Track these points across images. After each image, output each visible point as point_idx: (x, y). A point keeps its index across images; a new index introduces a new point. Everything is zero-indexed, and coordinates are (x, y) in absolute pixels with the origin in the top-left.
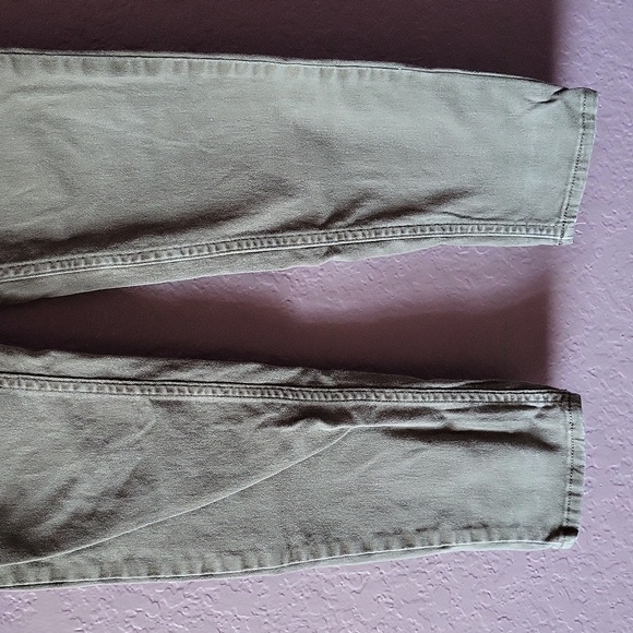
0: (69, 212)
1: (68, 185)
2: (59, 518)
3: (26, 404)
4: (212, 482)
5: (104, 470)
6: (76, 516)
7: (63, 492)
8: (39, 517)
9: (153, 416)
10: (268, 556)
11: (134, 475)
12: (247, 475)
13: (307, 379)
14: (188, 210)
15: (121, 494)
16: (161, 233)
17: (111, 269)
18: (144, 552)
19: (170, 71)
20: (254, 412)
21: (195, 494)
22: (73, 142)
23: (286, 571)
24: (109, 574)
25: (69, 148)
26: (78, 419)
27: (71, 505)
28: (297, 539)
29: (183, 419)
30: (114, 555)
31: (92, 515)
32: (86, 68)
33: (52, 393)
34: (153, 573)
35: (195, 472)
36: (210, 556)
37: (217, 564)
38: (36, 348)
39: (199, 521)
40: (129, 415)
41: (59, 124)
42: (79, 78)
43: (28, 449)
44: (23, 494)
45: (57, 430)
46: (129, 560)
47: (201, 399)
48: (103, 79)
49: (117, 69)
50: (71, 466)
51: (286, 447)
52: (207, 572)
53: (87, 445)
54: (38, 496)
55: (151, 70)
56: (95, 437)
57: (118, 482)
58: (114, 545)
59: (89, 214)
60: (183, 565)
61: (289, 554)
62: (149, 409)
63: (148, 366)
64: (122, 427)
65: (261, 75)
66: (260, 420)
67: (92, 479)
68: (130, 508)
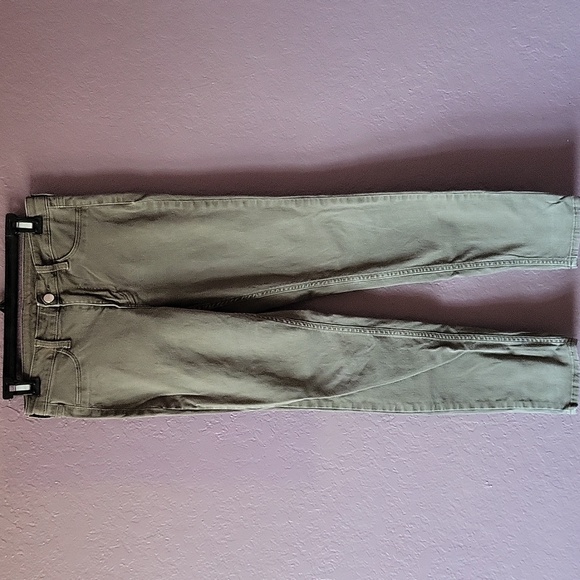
0: (341, 259)
1: (341, 247)
2: (335, 382)
3: (323, 335)
4: (399, 372)
5: (354, 363)
6: (342, 382)
7: (338, 372)
8: (328, 381)
9: (375, 343)
10: (425, 407)
11: (366, 366)
12: (414, 370)
13: (443, 330)
14: (391, 256)
15: (361, 374)
16: (379, 267)
17: (358, 282)
18: (370, 399)
19: (382, 200)
20: (419, 342)
21: (393, 376)
22: (344, 231)
23: (434, 414)
24: (356, 407)
25: (343, 233)
26: (344, 342)
27: (340, 378)
28: (439, 400)
29: (386, 344)
30: (358, 399)
31: (349, 382)
32: (348, 201)
33: (333, 331)
34: (374, 408)
35: (392, 367)
36: (399, 404)
37: (402, 407)
38: (327, 314)
39: (393, 388)
40: (366, 342)
41: (338, 223)
42: (346, 205)
43: (324, 354)
44: (322, 372)
45: (336, 346)
46: (364, 402)
47: (395, 336)
48: (355, 205)
49: (361, 201)
50: (341, 361)
51: (433, 358)
52: (398, 411)
53: (347, 353)
54: (327, 373)
55: (374, 200)
56: (350, 349)
57: (360, 369)
58: (358, 394)
59: (350, 259)
60: (387, 406)
61: (434, 406)
62: (373, 339)
63: (373, 322)
64: (362, 346)
65: (421, 199)
66: (421, 346)
67: (348, 367)
68: (364, 380)
